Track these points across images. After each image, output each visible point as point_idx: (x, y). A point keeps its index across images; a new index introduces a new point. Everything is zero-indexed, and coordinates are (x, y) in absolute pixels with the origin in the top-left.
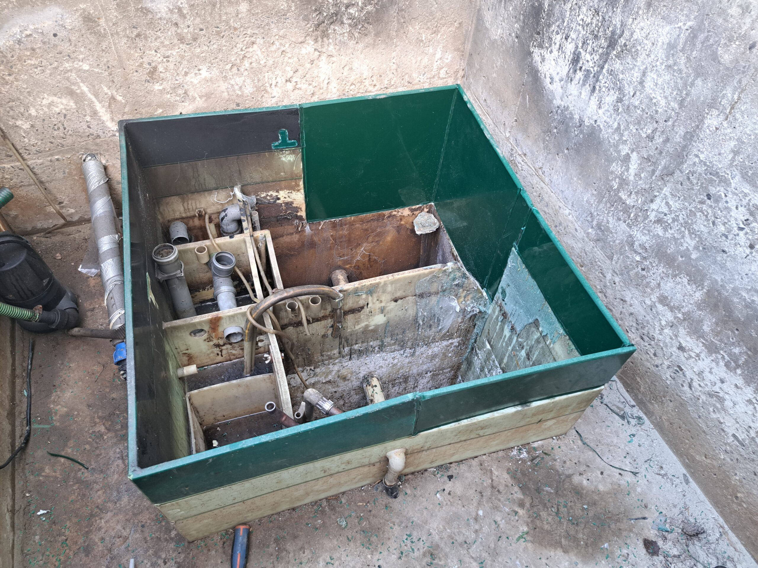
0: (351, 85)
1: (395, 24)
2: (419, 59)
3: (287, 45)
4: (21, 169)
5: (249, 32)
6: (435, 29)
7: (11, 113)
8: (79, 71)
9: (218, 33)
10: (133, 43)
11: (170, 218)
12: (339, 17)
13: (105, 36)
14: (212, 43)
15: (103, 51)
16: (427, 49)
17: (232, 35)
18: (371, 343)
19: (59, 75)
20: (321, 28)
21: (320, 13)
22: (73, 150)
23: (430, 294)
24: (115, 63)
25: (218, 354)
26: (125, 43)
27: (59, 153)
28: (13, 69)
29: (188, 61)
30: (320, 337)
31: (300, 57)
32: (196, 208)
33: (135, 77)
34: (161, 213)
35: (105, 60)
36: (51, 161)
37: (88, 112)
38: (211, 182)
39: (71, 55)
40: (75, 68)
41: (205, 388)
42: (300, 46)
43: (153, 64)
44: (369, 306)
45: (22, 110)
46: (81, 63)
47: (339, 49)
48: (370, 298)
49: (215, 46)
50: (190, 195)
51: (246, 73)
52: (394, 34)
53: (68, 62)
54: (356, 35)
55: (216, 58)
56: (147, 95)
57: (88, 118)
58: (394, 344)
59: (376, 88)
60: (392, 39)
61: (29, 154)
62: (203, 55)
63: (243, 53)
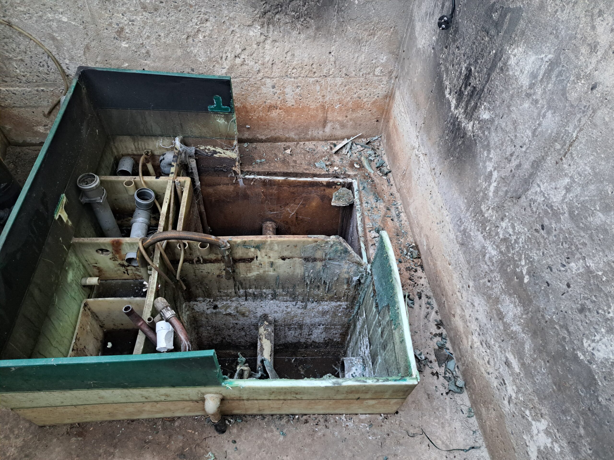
0: (293, 69)
1: (335, 22)
2: (356, 55)
3: (237, 26)
4: (14, 93)
5: (203, 10)
6: (371, 31)
7: (6, 47)
8: (59, 21)
9: (176, 7)
10: (104, 5)
11: (124, 153)
12: (283, 8)
14: (170, 15)
15: (79, 8)
16: (364, 48)
17: (187, 11)
18: (264, 291)
19: (43, 22)
20: (267, 16)
21: (266, 3)
22: (55, 85)
23: (315, 260)
24: (89, 20)
25: (124, 273)
26: (97, 4)
27: (44, 85)
28: (7, 13)
29: (150, 27)
30: (215, 276)
31: (248, 38)
32: (146, 149)
33: (106, 33)
34: (116, 148)
35: (81, 16)
36: (37, 91)
37: (67, 56)
38: (157, 129)
39: (53, 8)
40: (56, 19)
41: (100, 299)
42: (248, 28)
43: (121, 25)
44: (258, 259)
45: (14, 47)
46: (61, 16)
47: (283, 36)
48: (259, 253)
49: (173, 18)
50: (139, 137)
51: (200, 44)
52: (334, 30)
53: (50, 13)
54: (299, 26)
55: (174, 28)
56: (115, 50)
57: (67, 61)
58: (286, 295)
59: (316, 75)
60: (332, 35)
61: (20, 82)
62: (163, 23)
63: (198, 27)
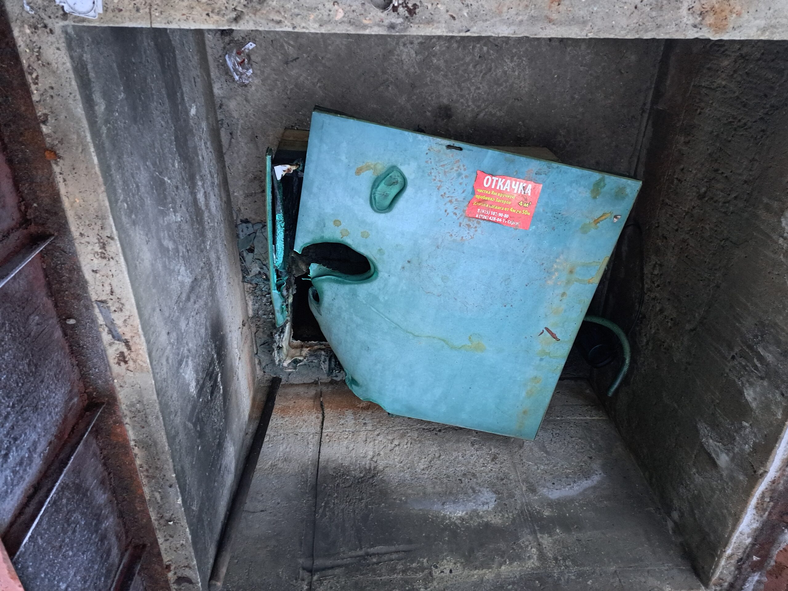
0: (347, 438)
4: (581, 415)
6: (274, 468)
10: (506, 476)
13: (523, 481)
14: (453, 472)
16: (281, 455)
17: (438, 475)
19: (553, 463)
21: (372, 484)
24: (518, 466)
26: (511, 476)
28: (579, 468)
29: (470, 462)
31: (388, 458)
33: (506, 457)
35: (524, 468)
39: (545, 472)
42: (388, 465)
51: (430, 452)
53: (547, 469)
54: (343, 469)
55: (450, 463)
